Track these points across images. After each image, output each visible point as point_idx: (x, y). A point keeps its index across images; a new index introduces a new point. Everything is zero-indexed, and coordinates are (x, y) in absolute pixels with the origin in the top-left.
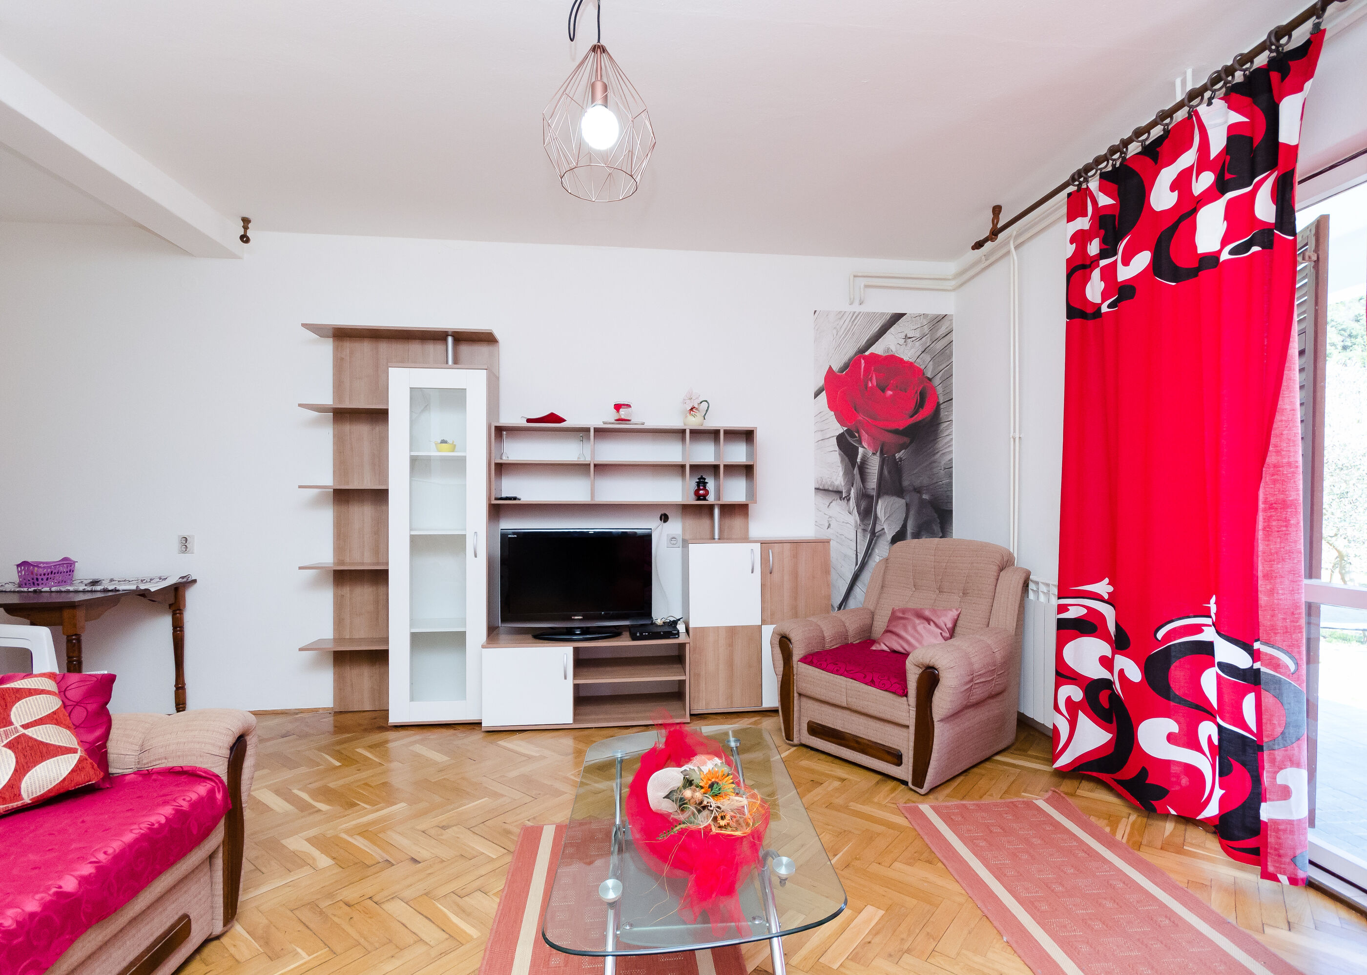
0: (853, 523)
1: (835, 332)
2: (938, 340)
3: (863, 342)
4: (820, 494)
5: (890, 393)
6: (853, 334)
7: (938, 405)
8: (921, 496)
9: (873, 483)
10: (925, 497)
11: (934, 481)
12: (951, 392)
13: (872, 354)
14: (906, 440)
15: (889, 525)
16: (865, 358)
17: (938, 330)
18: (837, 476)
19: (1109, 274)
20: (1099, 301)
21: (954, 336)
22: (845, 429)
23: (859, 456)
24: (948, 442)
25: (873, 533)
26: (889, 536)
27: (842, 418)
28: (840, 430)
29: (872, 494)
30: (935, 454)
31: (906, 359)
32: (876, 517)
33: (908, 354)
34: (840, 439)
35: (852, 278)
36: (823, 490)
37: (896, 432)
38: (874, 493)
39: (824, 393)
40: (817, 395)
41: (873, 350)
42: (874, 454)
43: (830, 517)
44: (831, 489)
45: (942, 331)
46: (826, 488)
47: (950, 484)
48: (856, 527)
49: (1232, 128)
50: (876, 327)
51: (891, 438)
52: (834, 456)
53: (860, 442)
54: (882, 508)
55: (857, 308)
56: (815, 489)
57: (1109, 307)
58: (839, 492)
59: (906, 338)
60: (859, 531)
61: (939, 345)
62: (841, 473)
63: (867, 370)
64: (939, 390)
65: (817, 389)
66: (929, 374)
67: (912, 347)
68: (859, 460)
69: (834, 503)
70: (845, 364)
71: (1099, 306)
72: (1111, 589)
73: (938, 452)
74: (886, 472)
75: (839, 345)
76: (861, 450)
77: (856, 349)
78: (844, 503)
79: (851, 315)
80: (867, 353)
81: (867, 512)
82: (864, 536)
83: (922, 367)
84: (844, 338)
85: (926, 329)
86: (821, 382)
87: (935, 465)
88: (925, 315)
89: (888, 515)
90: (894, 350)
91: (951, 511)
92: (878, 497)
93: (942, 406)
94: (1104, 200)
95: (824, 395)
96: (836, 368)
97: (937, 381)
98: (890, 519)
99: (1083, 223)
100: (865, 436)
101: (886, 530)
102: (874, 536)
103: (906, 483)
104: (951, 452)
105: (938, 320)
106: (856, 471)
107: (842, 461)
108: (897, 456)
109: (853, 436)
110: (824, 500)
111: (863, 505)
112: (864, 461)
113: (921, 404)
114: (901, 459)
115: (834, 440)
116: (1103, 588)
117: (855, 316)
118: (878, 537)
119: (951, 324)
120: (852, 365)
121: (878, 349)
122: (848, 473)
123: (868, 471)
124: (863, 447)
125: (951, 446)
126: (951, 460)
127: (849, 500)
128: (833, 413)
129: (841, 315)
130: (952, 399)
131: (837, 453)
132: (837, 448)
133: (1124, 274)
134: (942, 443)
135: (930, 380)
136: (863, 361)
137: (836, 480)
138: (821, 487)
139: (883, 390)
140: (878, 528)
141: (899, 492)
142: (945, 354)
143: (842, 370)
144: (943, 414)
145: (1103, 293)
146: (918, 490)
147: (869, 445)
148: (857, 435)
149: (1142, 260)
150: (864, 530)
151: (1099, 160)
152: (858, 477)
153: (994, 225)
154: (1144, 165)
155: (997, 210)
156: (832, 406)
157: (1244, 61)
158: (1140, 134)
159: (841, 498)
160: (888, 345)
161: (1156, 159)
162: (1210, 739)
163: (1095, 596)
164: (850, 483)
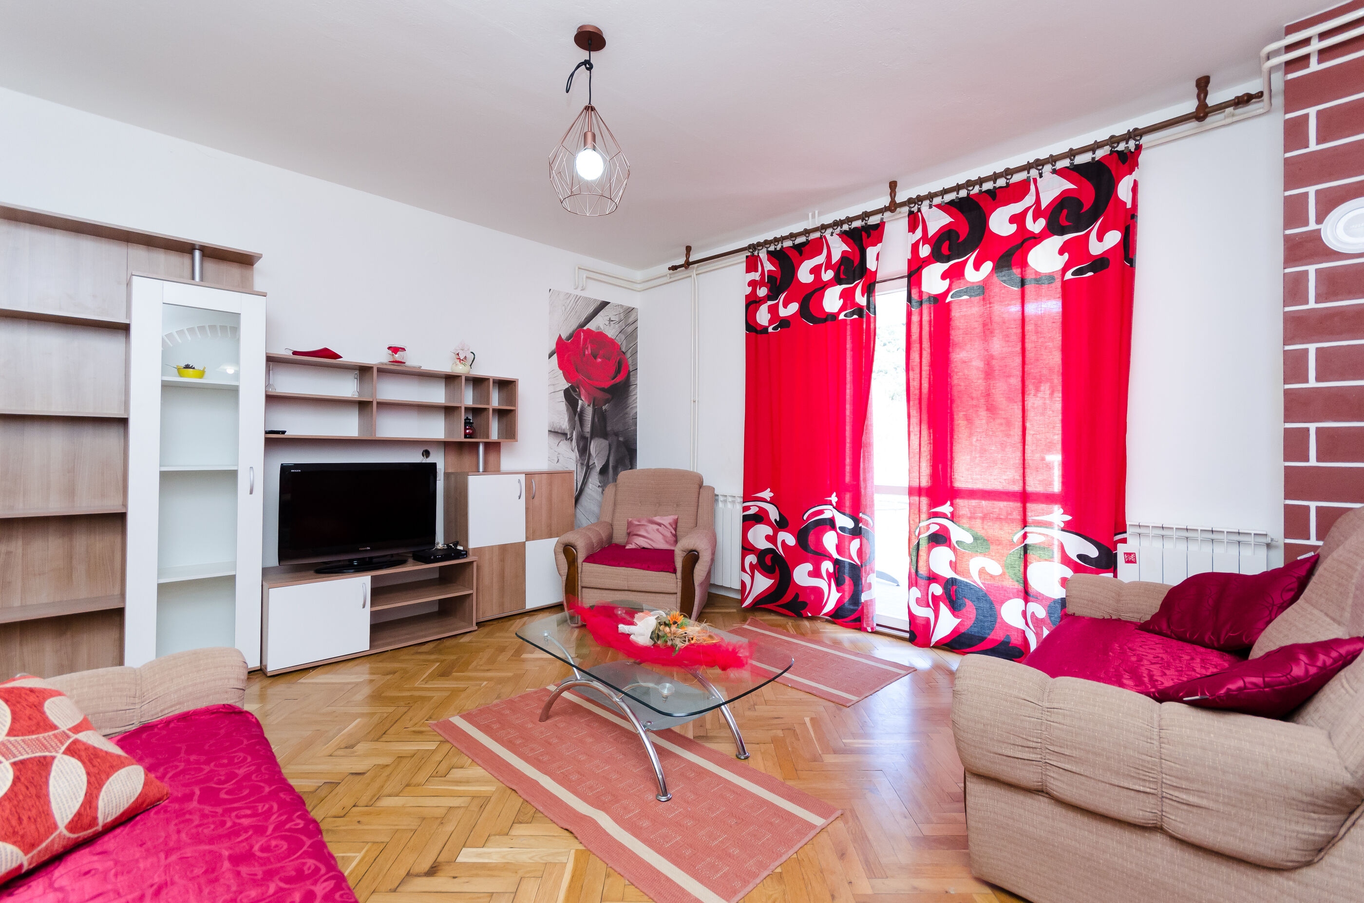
0: (574, 458)
1: (564, 307)
2: (628, 325)
3: (583, 319)
4: (552, 435)
5: (599, 360)
6: (576, 312)
7: (629, 372)
8: (618, 438)
9: (588, 428)
10: (621, 439)
11: (626, 428)
12: (636, 364)
13: (588, 329)
14: (608, 396)
15: (598, 460)
16: (584, 331)
17: (629, 318)
18: (563, 422)
19: (773, 310)
20: (767, 324)
21: (639, 324)
22: (570, 385)
23: (579, 407)
24: (634, 400)
25: (588, 466)
26: (598, 470)
27: (567, 378)
28: (566, 385)
29: (587, 436)
30: (626, 408)
31: (610, 336)
32: (590, 454)
33: (611, 332)
34: (567, 392)
35: (577, 268)
36: (555, 433)
37: (603, 390)
38: (588, 435)
39: (556, 355)
40: (550, 356)
41: (589, 326)
42: (589, 405)
43: (559, 454)
44: (559, 431)
45: (631, 320)
46: (556, 430)
47: (636, 430)
48: (576, 461)
49: (844, 253)
50: (591, 310)
51: (600, 395)
52: (562, 406)
53: (580, 397)
54: (592, 448)
55: (579, 293)
56: (549, 431)
57: (773, 329)
58: (565, 434)
59: (610, 320)
60: (579, 465)
61: (630, 329)
62: (567, 419)
63: (585, 340)
64: (630, 361)
65: (550, 351)
66: (624, 349)
67: (614, 328)
68: (578, 410)
69: (562, 442)
70: (570, 334)
71: (767, 328)
72: (772, 494)
73: (628, 407)
74: (596, 420)
75: (566, 319)
76: (580, 402)
77: (577, 324)
78: (568, 442)
79: (574, 298)
80: (585, 328)
81: (584, 450)
82: (582, 469)
83: (620, 343)
84: (570, 314)
85: (622, 316)
86: (554, 347)
87: (627, 416)
88: (622, 306)
89: (597, 453)
90: (602, 328)
91: (636, 450)
92: (592, 438)
93: (631, 374)
94: (769, 267)
95: (555, 356)
96: (564, 337)
97: (628, 355)
98: (599, 455)
99: (756, 276)
100: (583, 391)
101: (596, 464)
102: (589, 468)
103: (609, 429)
104: (636, 407)
105: (629, 311)
106: (577, 418)
107: (567, 410)
108: (604, 408)
109: (575, 391)
110: (554, 441)
111: (581, 445)
112: (582, 411)
113: (618, 371)
114: (605, 410)
115: (562, 393)
116: (767, 494)
117: (578, 298)
118: (591, 469)
119: (637, 315)
120: (575, 335)
121: (592, 326)
122: (571, 420)
123: (585, 418)
124: (582, 400)
125: (636, 402)
126: (636, 413)
127: (572, 440)
128: (561, 372)
129: (568, 295)
130: (637, 369)
131: (564, 403)
132: (564, 400)
133: (783, 312)
134: (631, 400)
135: (624, 353)
136: (582, 334)
137: (563, 424)
138: (553, 430)
139: (595, 357)
140: (591, 463)
141: (604, 435)
142: (632, 336)
143: (569, 338)
144: (632, 379)
145: (769, 321)
146: (617, 434)
147: (585, 398)
148: (578, 390)
149: (794, 307)
150: (582, 464)
151: (767, 243)
152: (578, 423)
153: (688, 258)
154: (794, 255)
155: (689, 249)
156: (561, 366)
157: (849, 220)
158: (792, 236)
159: (566, 439)
160: (598, 324)
161: (801, 253)
162: (827, 571)
163: (763, 500)
164: (573, 428)
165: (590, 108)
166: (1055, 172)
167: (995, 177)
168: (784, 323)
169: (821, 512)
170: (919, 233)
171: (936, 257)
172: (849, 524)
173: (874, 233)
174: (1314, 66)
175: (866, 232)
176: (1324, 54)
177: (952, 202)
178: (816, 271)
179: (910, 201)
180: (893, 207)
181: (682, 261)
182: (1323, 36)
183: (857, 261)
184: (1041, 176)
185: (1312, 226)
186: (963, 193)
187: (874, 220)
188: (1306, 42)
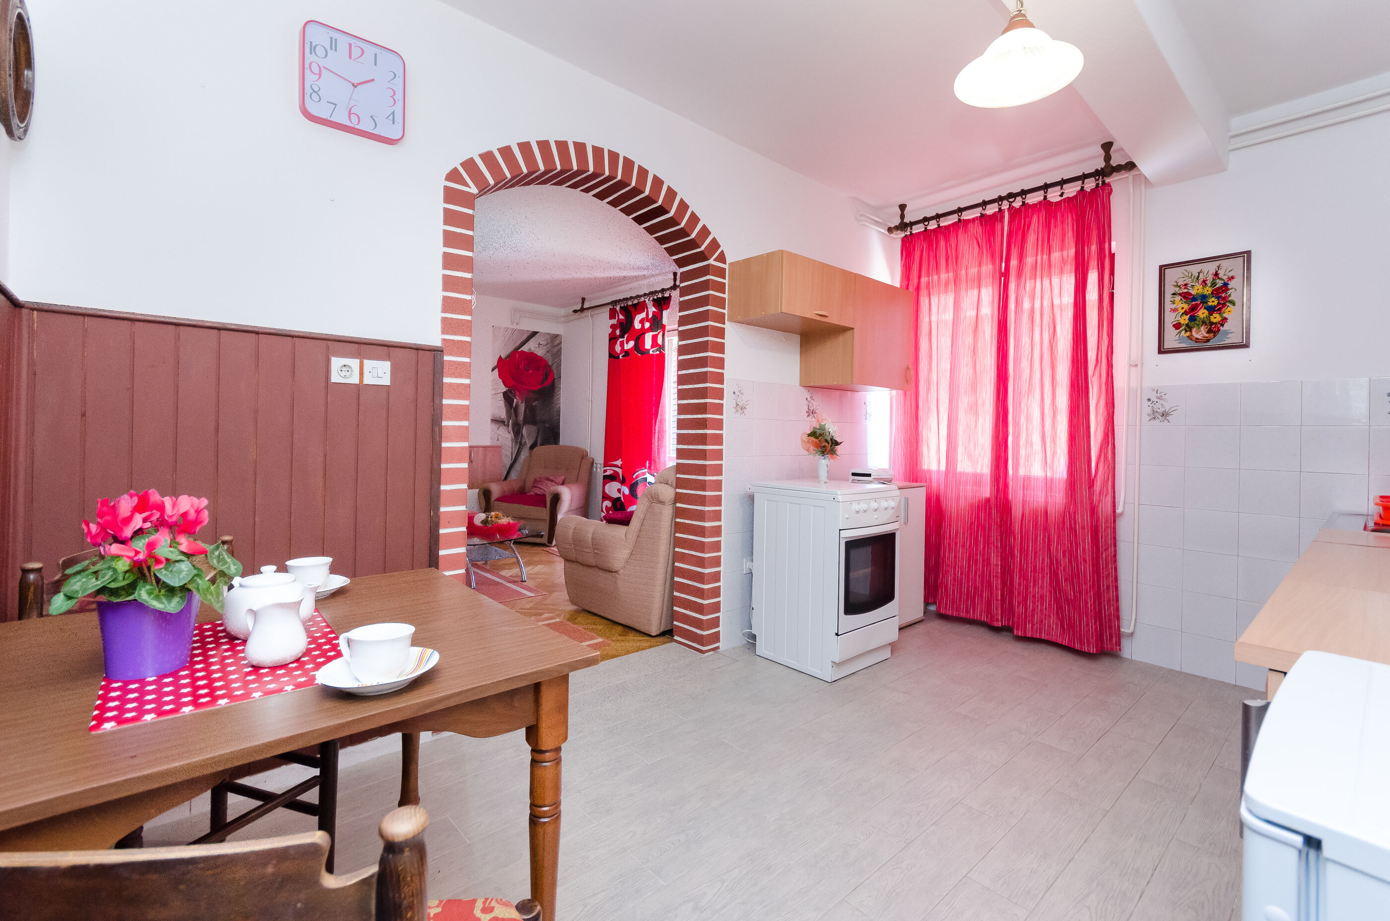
0: (510, 438)
1: (503, 337)
2: (554, 347)
3: (518, 344)
4: (494, 422)
5: (530, 372)
6: (513, 339)
7: (554, 379)
8: (545, 425)
9: (521, 417)
10: (548, 425)
11: (552, 417)
12: (560, 373)
13: (522, 351)
14: (538, 396)
15: (529, 439)
16: (519, 352)
17: (555, 342)
18: (503, 414)
19: (622, 344)
20: (618, 354)
21: (563, 345)
22: (508, 389)
23: (514, 403)
24: (558, 398)
25: (521, 443)
26: (529, 445)
27: (506, 384)
28: (504, 389)
29: (520, 423)
30: (552, 404)
31: (539, 355)
32: (522, 435)
33: (540, 352)
34: (505, 394)
35: (513, 310)
36: (496, 421)
37: (533, 392)
40: (493, 370)
41: (523, 349)
42: (522, 402)
43: (499, 435)
44: (499, 420)
45: (557, 342)
46: (497, 419)
47: (559, 419)
48: (512, 440)
49: (654, 312)
50: (524, 337)
51: (530, 395)
52: (501, 403)
53: (515, 397)
54: (524, 431)
55: (515, 326)
56: (491, 419)
57: (622, 356)
58: (503, 422)
59: (539, 344)
60: (514, 442)
61: (555, 350)
62: (505, 412)
63: (519, 358)
64: (555, 371)
65: (493, 366)
66: (550, 364)
67: (542, 349)
68: (514, 405)
69: (501, 428)
70: (508, 354)
71: (618, 356)
72: (620, 462)
73: (554, 403)
74: (528, 412)
75: (505, 345)
76: (515, 400)
77: (514, 348)
78: (506, 427)
79: (512, 329)
80: (519, 350)
81: (517, 433)
82: (516, 445)
83: (547, 360)
84: (508, 341)
85: (549, 341)
86: (495, 363)
87: (553, 409)
88: (549, 334)
89: (528, 435)
90: (533, 350)
91: (560, 431)
92: (524, 425)
93: (556, 380)
94: (621, 317)
95: (497, 370)
96: (503, 357)
97: (554, 368)
99: (614, 321)
100: (518, 393)
101: (527, 442)
102: (521, 446)
103: (538, 418)
104: (560, 402)
105: (557, 336)
106: (512, 411)
107: (506, 405)
108: (534, 404)
109: (511, 393)
110: (495, 426)
111: (516, 429)
112: (517, 405)
113: (545, 379)
114: (535, 406)
115: (502, 394)
116: (618, 462)
117: (514, 331)
118: (523, 446)
119: (561, 339)
120: (512, 355)
121: (525, 348)
122: (508, 412)
123: (519, 411)
125: (560, 399)
126: (560, 406)
127: (508, 426)
128: (501, 380)
129: (507, 329)
130: (560, 377)
131: (503, 401)
132: (503, 399)
133: (626, 346)
134: (556, 398)
135: (550, 366)
136: (517, 354)
138: (494, 419)
139: (528, 370)
140: (523, 441)
141: (534, 422)
142: (557, 354)
143: (507, 357)
144: (556, 383)
145: (619, 351)
146: (544, 422)
147: (519, 398)
148: (513, 392)
150: (516, 442)
151: (619, 301)
152: (513, 414)
153: (583, 306)
154: (632, 309)
155: (583, 300)
156: (500, 376)
157: (656, 292)
158: (631, 298)
159: (505, 425)
160: (531, 347)
161: (636, 308)
163: (616, 466)
164: (509, 417)
168: (627, 353)
169: (643, 473)
173: (666, 302)
175: (663, 301)
178: (642, 322)
180: (675, 287)
181: (578, 307)
183: (659, 319)
187: (667, 295)
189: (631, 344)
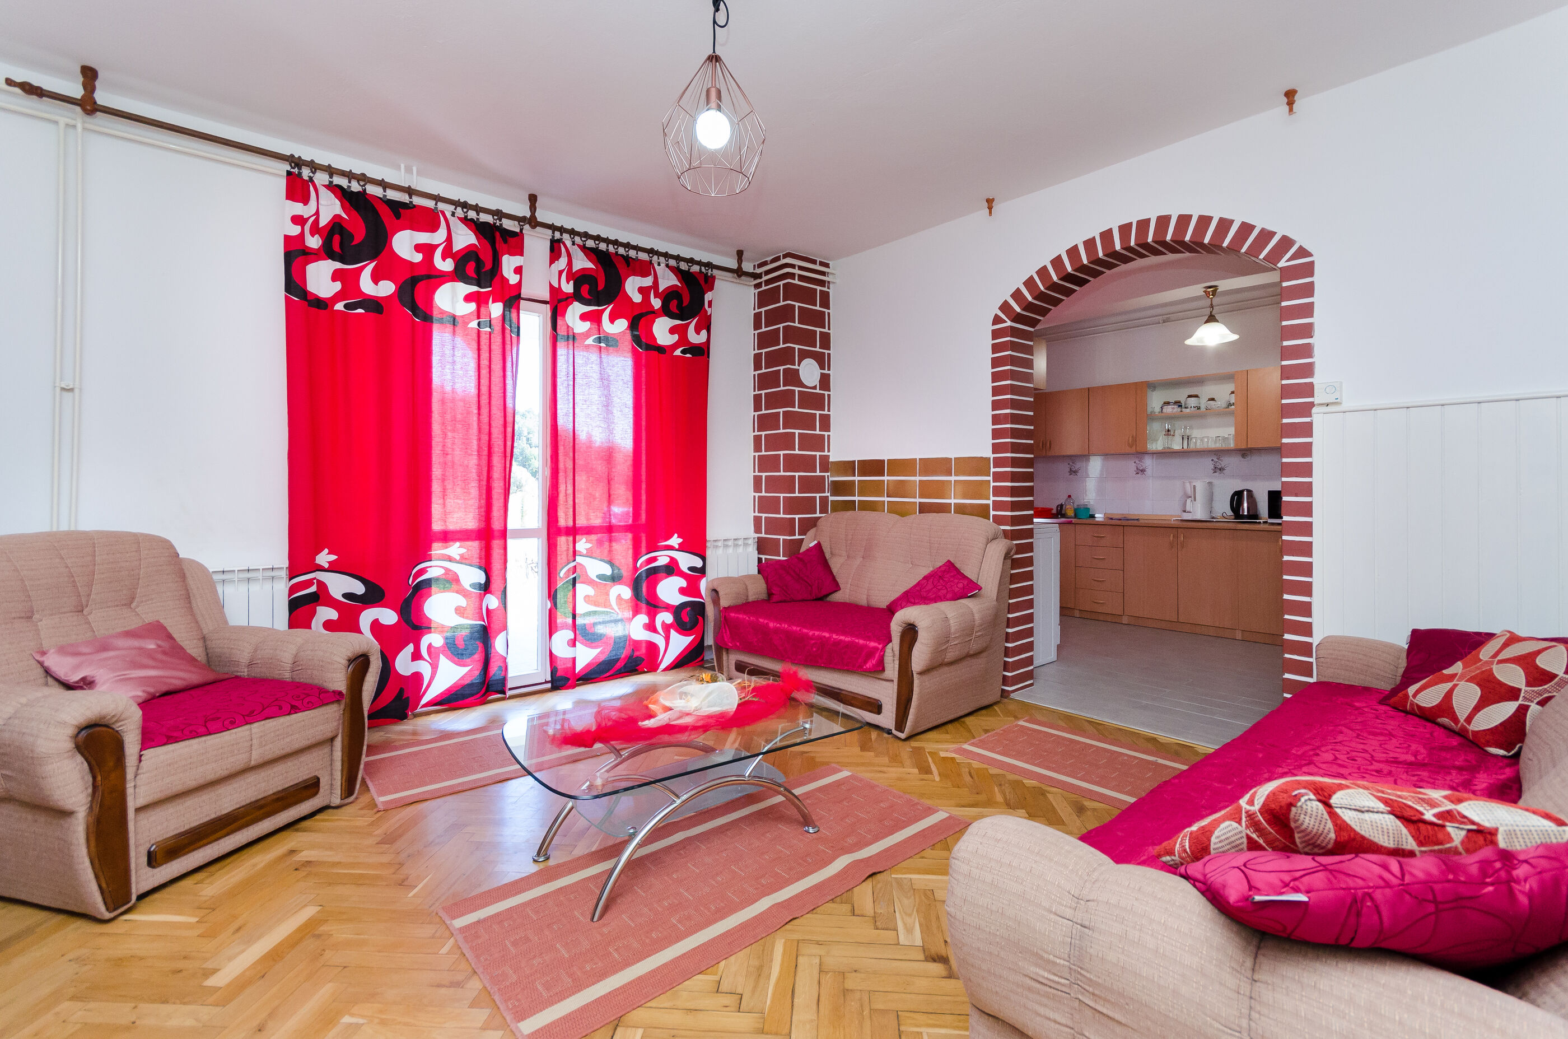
20: (332, 296)
57: (346, 307)
71: (331, 301)
94: (337, 209)
99: (306, 212)
133: (369, 288)
145: (336, 293)
149: (388, 287)
153: (89, 92)
154: (385, 213)
155: (91, 80)
157: (478, 209)
158: (383, 184)
161: (398, 216)
162: (430, 646)
165: (714, 59)
166: (667, 266)
167: (627, 246)
168: (374, 304)
169: (422, 571)
170: (562, 263)
171: (577, 296)
172: (480, 577)
173: (511, 240)
174: (796, 282)
175: (502, 236)
176: (801, 278)
177: (591, 249)
179: (552, 227)
180: (533, 222)
182: (801, 268)
183: (488, 265)
184: (659, 264)
185: (796, 367)
186: (603, 246)
187: (510, 225)
188: (793, 266)
189: (386, 288)
